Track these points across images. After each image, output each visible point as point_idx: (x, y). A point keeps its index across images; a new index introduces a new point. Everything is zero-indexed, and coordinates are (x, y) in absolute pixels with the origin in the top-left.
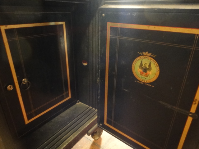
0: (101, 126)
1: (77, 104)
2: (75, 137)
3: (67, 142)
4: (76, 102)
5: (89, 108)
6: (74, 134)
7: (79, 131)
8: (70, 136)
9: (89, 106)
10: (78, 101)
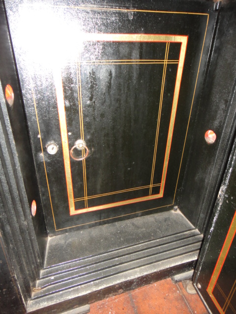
0: (199, 289)
1: (173, 211)
2: (142, 275)
3: (126, 276)
4: (171, 208)
5: (193, 231)
6: (143, 267)
7: (155, 268)
8: (134, 268)
9: (193, 227)
10: (176, 207)
